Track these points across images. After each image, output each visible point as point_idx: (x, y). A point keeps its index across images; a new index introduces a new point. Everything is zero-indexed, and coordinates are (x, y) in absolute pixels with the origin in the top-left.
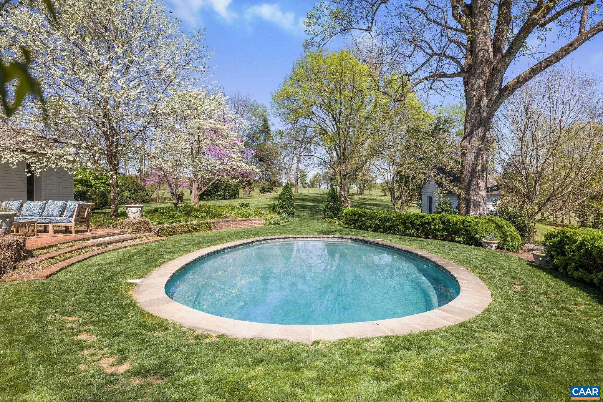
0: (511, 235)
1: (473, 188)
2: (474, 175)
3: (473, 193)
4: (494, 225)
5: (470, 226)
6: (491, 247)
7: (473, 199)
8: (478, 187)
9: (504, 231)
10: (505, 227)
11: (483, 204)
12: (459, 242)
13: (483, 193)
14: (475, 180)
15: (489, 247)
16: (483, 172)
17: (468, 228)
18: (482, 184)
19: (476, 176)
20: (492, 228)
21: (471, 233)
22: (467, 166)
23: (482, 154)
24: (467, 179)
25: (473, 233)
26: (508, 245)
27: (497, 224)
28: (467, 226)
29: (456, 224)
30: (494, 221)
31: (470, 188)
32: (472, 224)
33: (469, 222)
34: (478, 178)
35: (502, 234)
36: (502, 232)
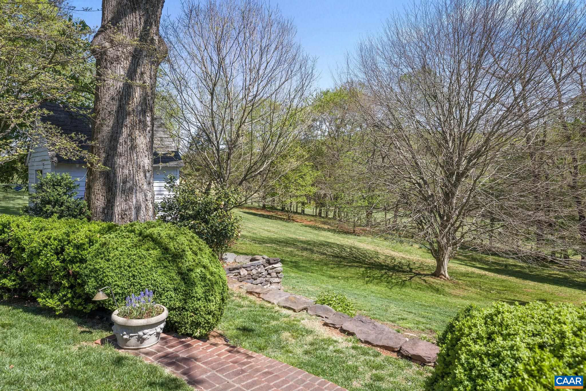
0: (203, 278)
1: (121, 149)
2: (124, 119)
3: (120, 161)
4: (156, 253)
5: (83, 261)
6: (141, 340)
7: (121, 173)
8: (133, 148)
9: (185, 266)
10: (189, 253)
11: (145, 187)
12: (49, 312)
13: (146, 162)
14: (125, 131)
15: (133, 341)
16: (144, 116)
17: (75, 268)
18: (142, 141)
19: (128, 121)
20: (150, 262)
21: (84, 283)
22: (107, 98)
23: (142, 74)
24: (106, 130)
25: (91, 283)
26: (195, 311)
27: (166, 250)
28: (72, 262)
29: (38, 254)
30: (154, 240)
31: (115, 148)
32: (88, 253)
33: (79, 247)
34: (133, 127)
35: (178, 278)
36: (180, 273)
